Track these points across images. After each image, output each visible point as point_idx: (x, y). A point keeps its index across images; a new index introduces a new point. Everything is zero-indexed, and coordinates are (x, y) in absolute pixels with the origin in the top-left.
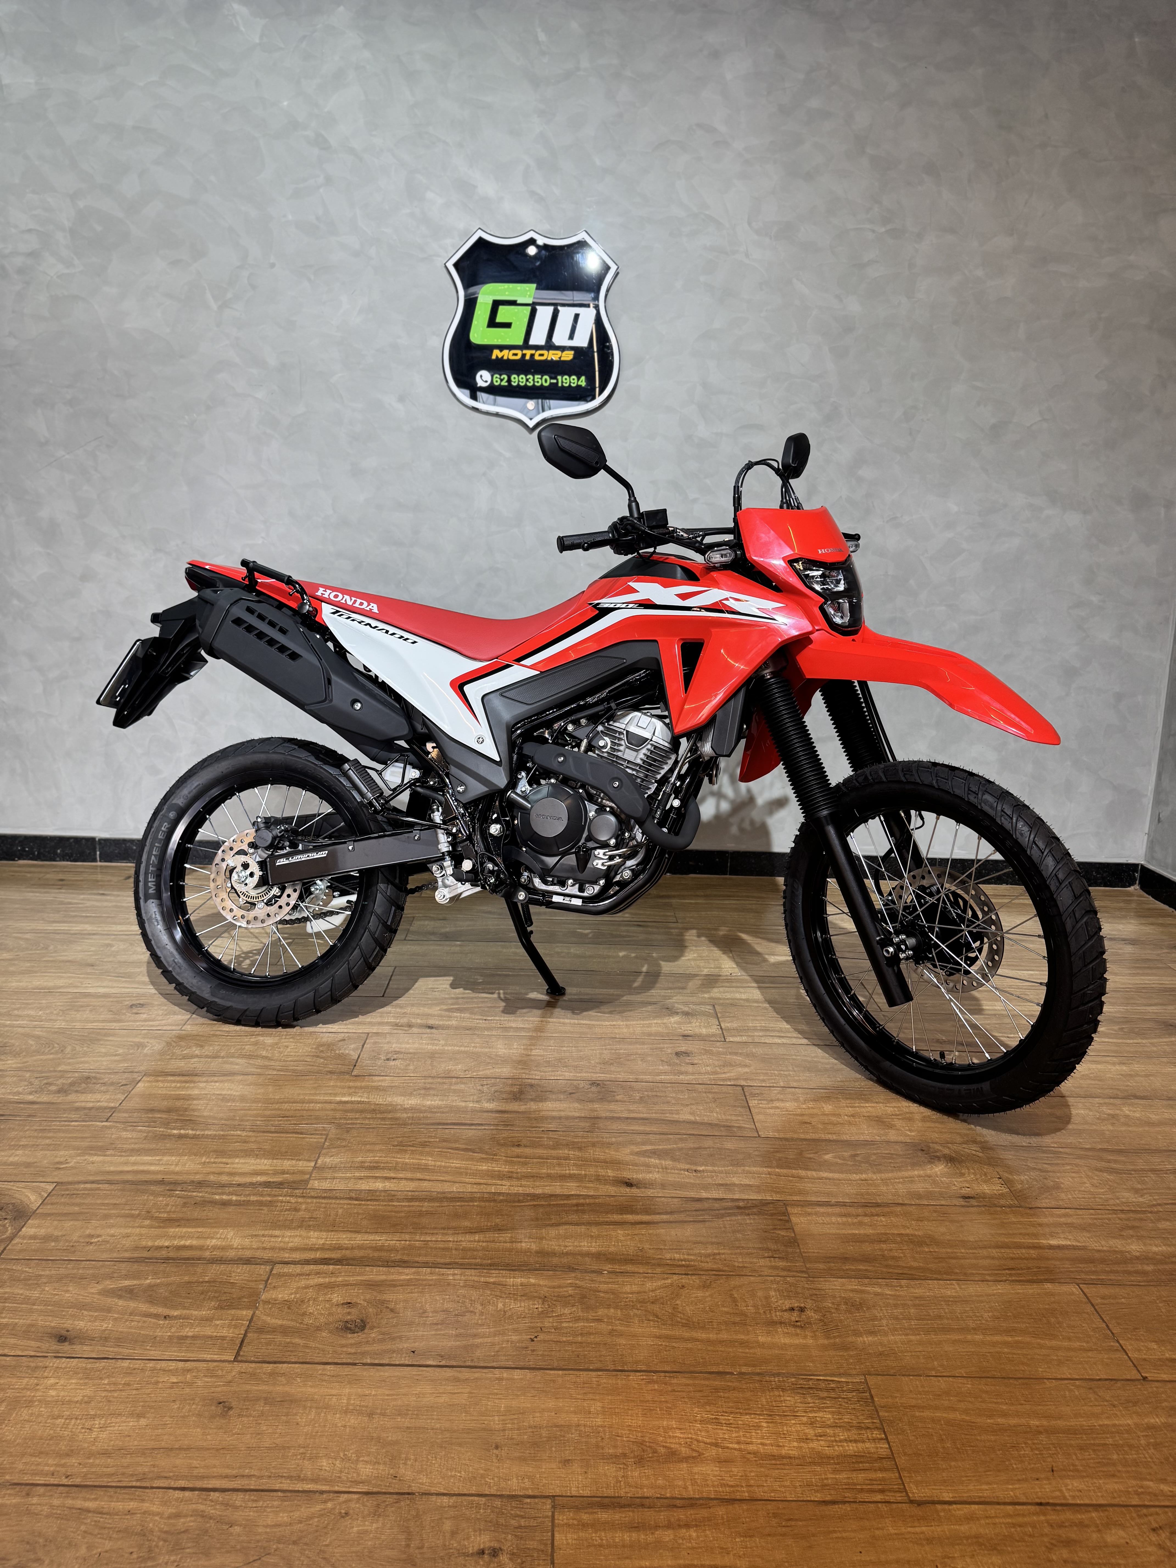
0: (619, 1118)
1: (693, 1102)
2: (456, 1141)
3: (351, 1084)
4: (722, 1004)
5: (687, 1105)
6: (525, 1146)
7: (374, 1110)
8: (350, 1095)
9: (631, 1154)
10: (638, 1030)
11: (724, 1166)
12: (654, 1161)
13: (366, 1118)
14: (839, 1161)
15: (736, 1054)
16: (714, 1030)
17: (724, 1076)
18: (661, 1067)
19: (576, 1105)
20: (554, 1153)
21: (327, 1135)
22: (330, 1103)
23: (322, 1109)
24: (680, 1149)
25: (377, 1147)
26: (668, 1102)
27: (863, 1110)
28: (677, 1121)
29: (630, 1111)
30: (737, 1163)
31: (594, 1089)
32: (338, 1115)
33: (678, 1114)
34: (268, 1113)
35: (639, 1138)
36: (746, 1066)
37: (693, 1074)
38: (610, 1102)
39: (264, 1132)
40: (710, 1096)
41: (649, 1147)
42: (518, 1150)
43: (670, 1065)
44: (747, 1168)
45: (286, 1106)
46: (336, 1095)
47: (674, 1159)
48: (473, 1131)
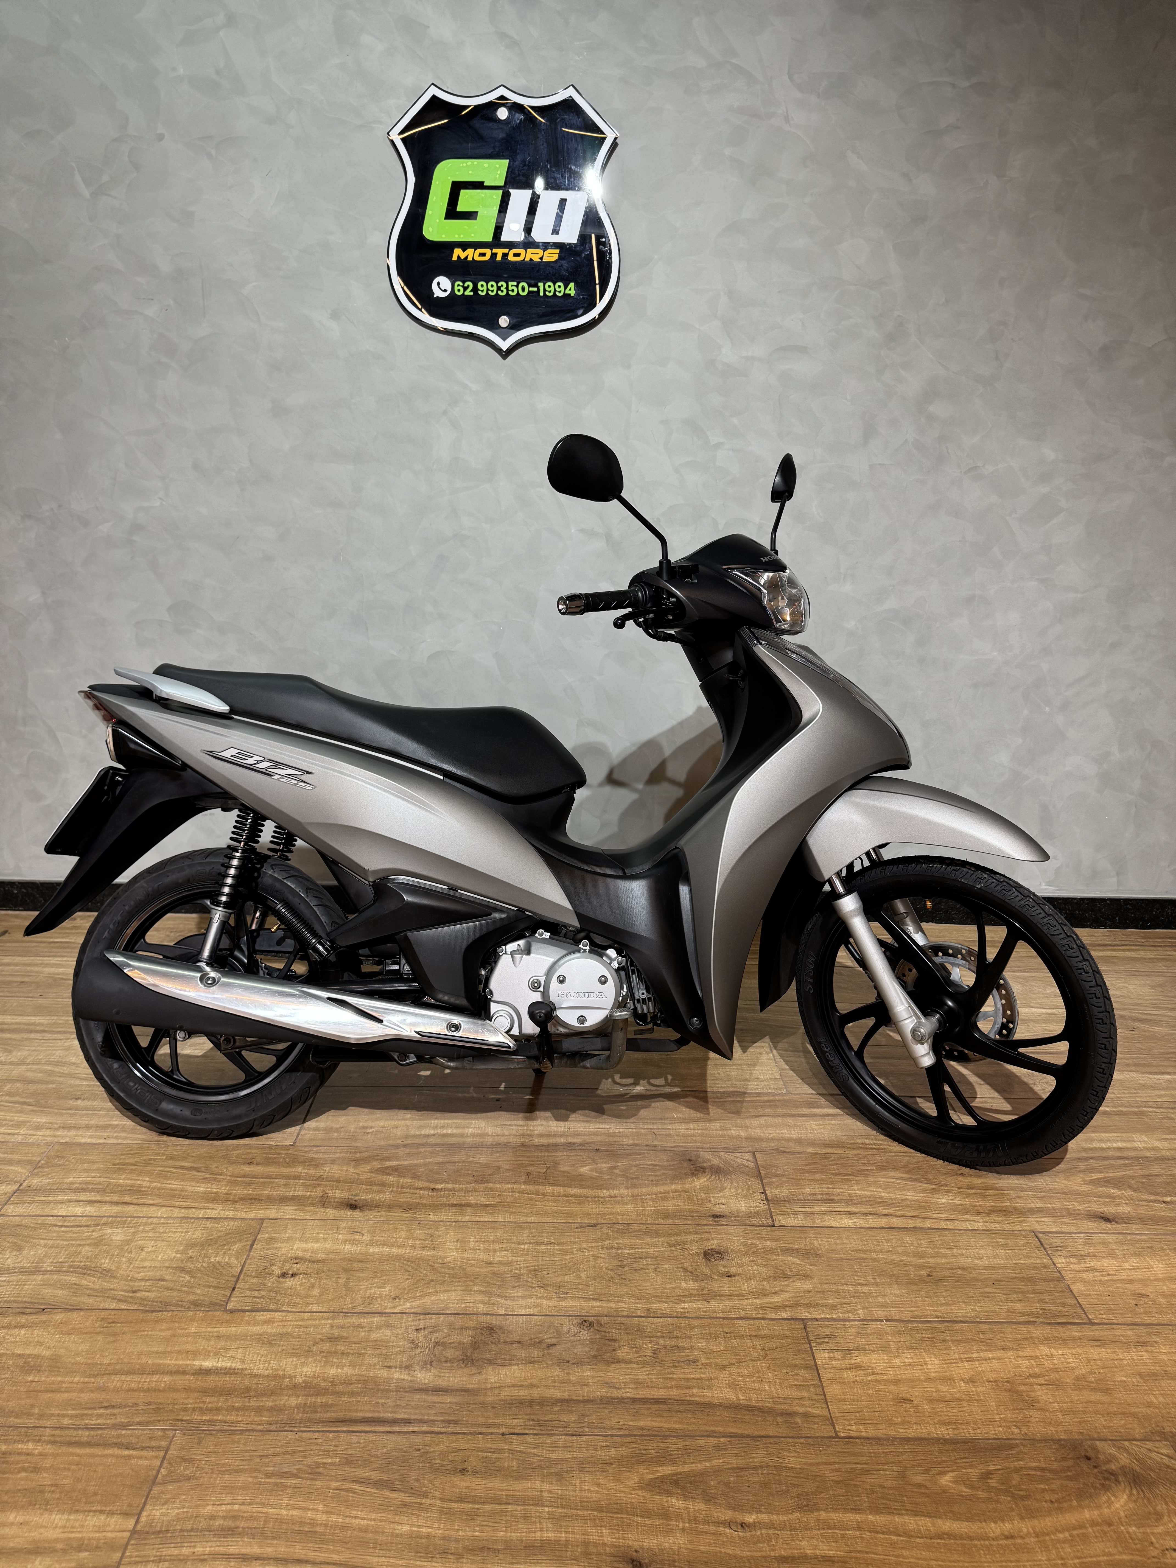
0: (621, 1401)
1: (733, 1359)
2: (366, 1463)
3: (222, 1330)
4: (764, 1151)
5: (724, 1367)
6: (475, 1473)
7: (248, 1390)
8: (217, 1354)
9: (641, 1488)
10: (650, 1207)
11: (786, 1512)
12: (676, 1503)
13: (234, 1408)
14: (966, 1491)
15: (789, 1251)
16: (757, 1204)
17: (775, 1299)
18: (684, 1285)
19: (557, 1372)
20: (519, 1487)
21: (167, 1450)
22: (185, 1373)
23: (171, 1389)
24: (717, 1471)
25: (243, 1479)
26: (695, 1362)
27: (985, 1366)
28: (709, 1405)
29: (639, 1384)
30: (806, 1505)
31: (585, 1335)
32: (191, 1402)
33: (710, 1387)
34: (85, 1397)
35: (652, 1447)
36: (806, 1277)
37: (730, 1296)
38: (608, 1363)
39: (71, 1444)
40: (758, 1343)
41: (668, 1470)
42: (462, 1483)
43: (695, 1279)
44: (823, 1514)
45: (115, 1381)
46: (195, 1354)
47: (709, 1499)
48: (395, 1438)
